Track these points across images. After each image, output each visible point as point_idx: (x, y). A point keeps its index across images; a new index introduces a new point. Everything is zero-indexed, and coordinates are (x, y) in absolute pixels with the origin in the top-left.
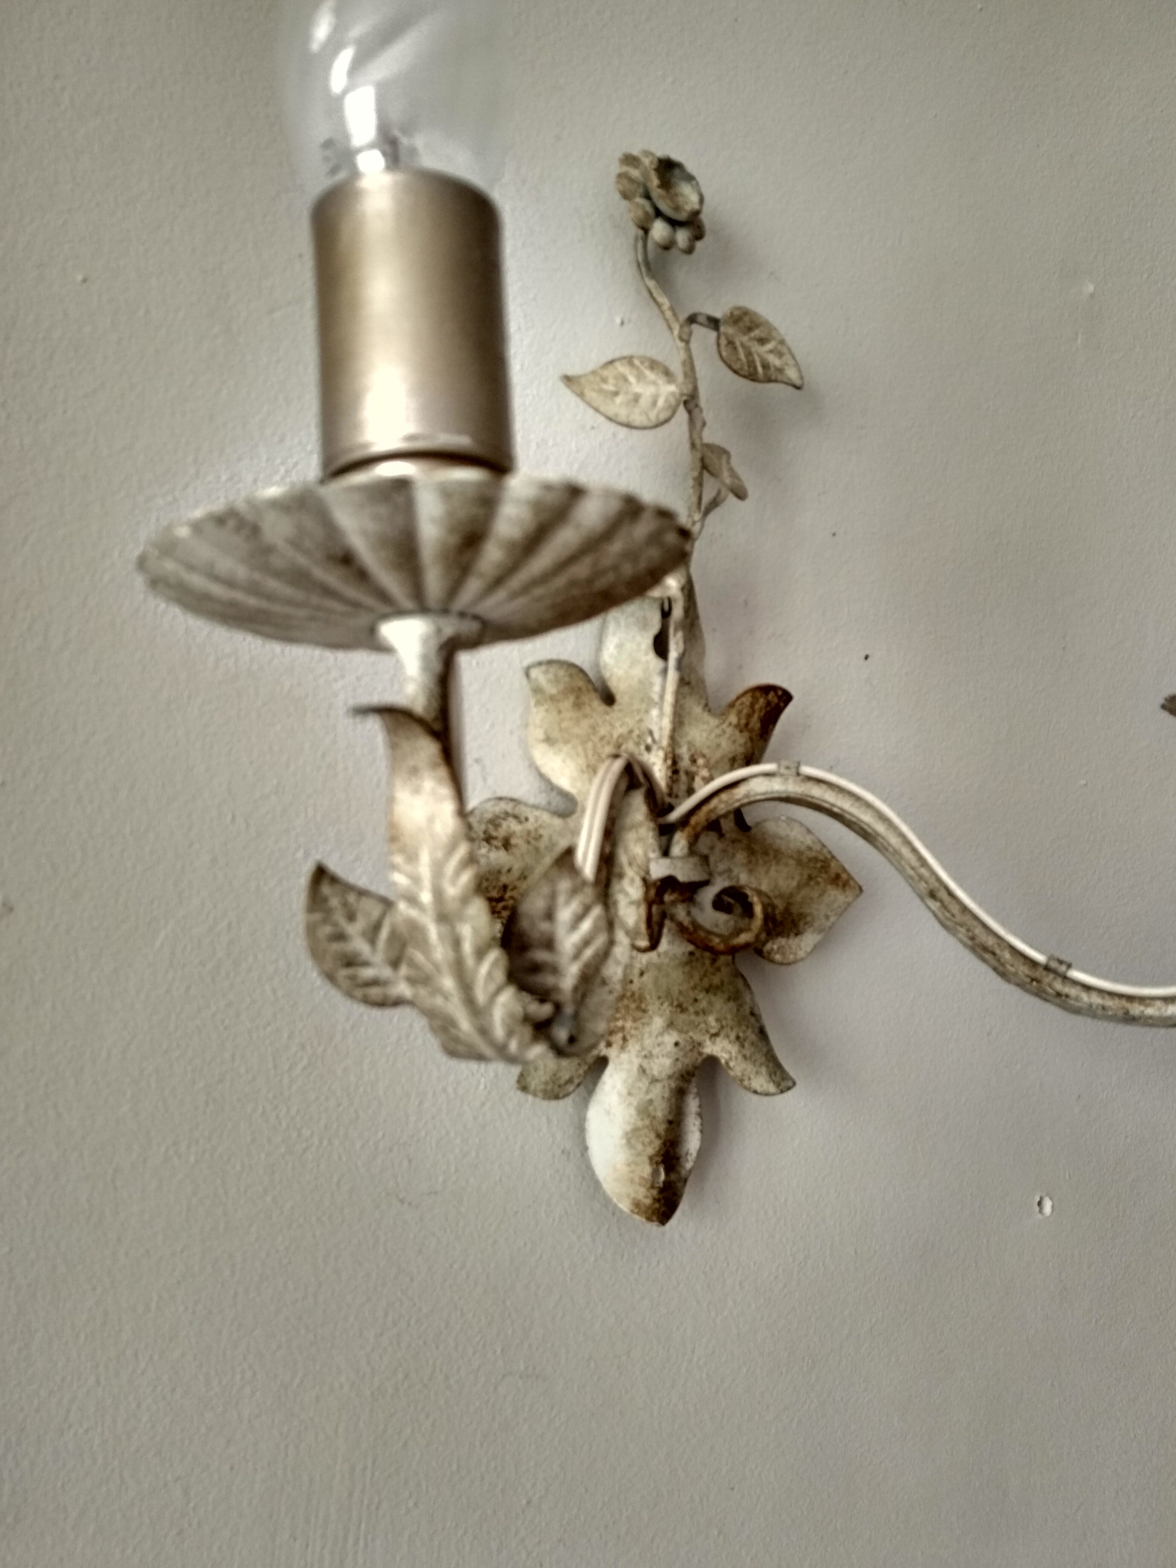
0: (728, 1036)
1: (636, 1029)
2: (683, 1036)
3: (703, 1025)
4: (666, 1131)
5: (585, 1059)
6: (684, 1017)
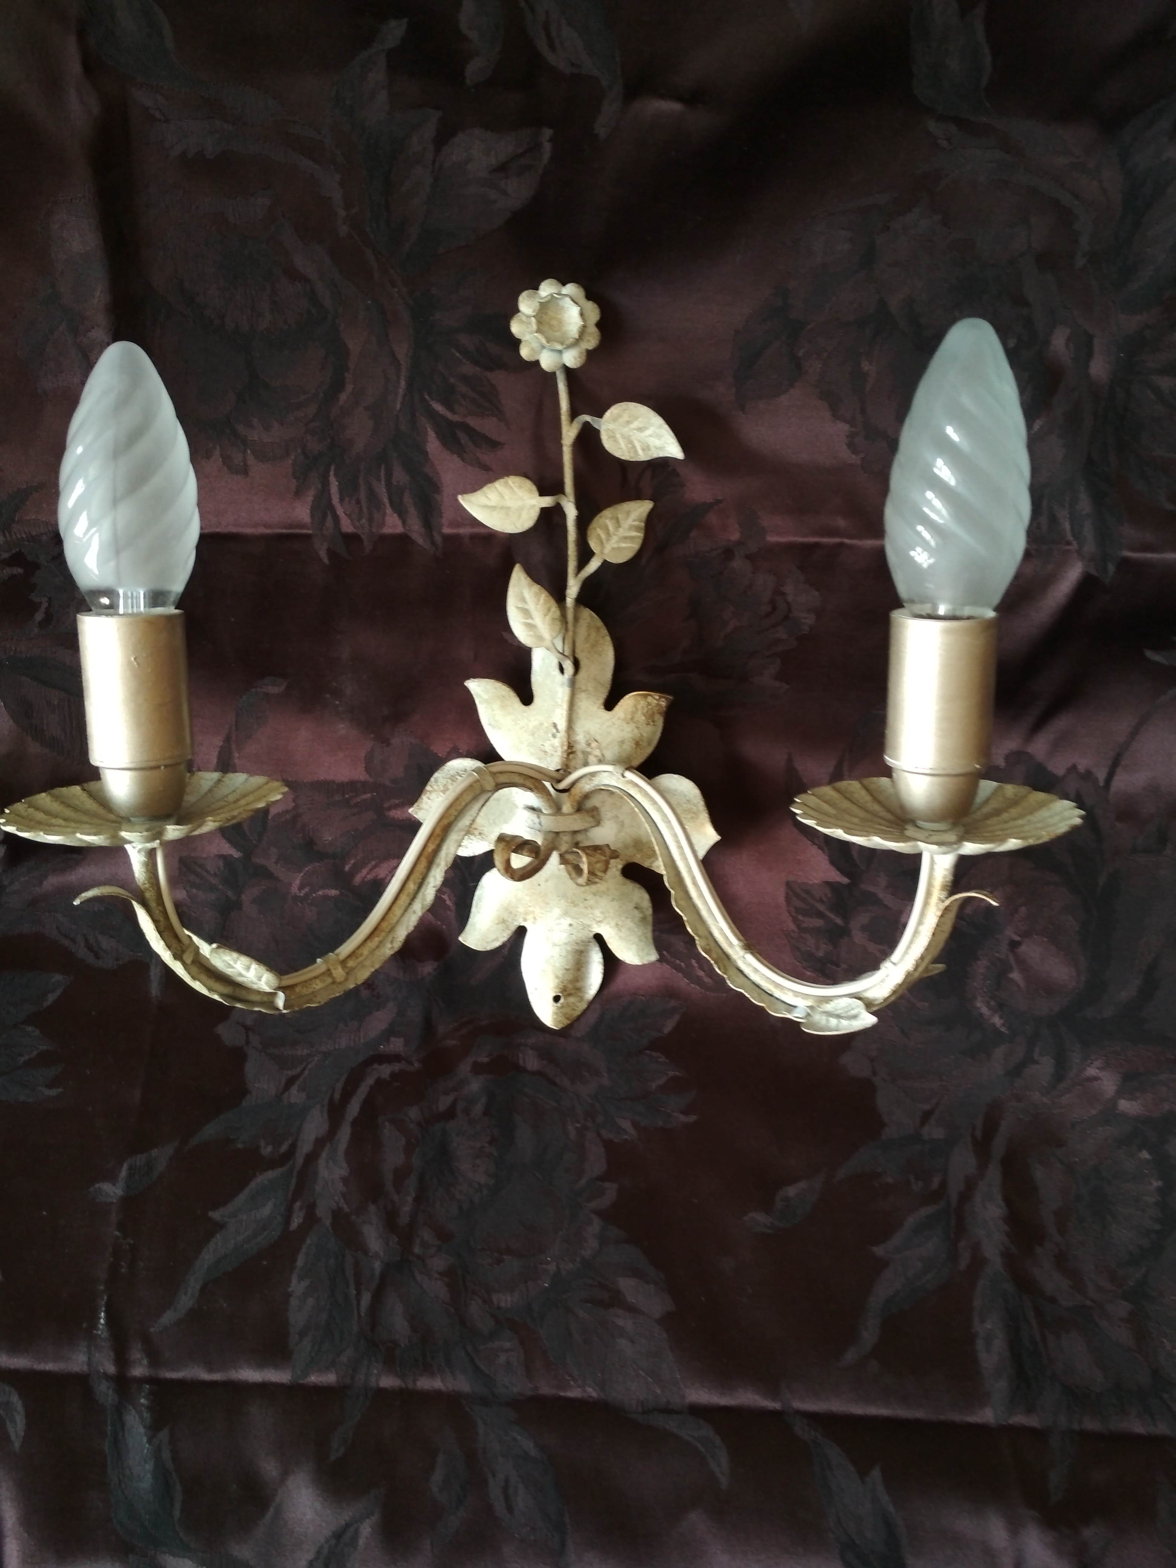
0: (609, 923)
1: (542, 913)
2: (575, 920)
3: (591, 915)
4: (564, 974)
5: (508, 928)
6: (576, 909)
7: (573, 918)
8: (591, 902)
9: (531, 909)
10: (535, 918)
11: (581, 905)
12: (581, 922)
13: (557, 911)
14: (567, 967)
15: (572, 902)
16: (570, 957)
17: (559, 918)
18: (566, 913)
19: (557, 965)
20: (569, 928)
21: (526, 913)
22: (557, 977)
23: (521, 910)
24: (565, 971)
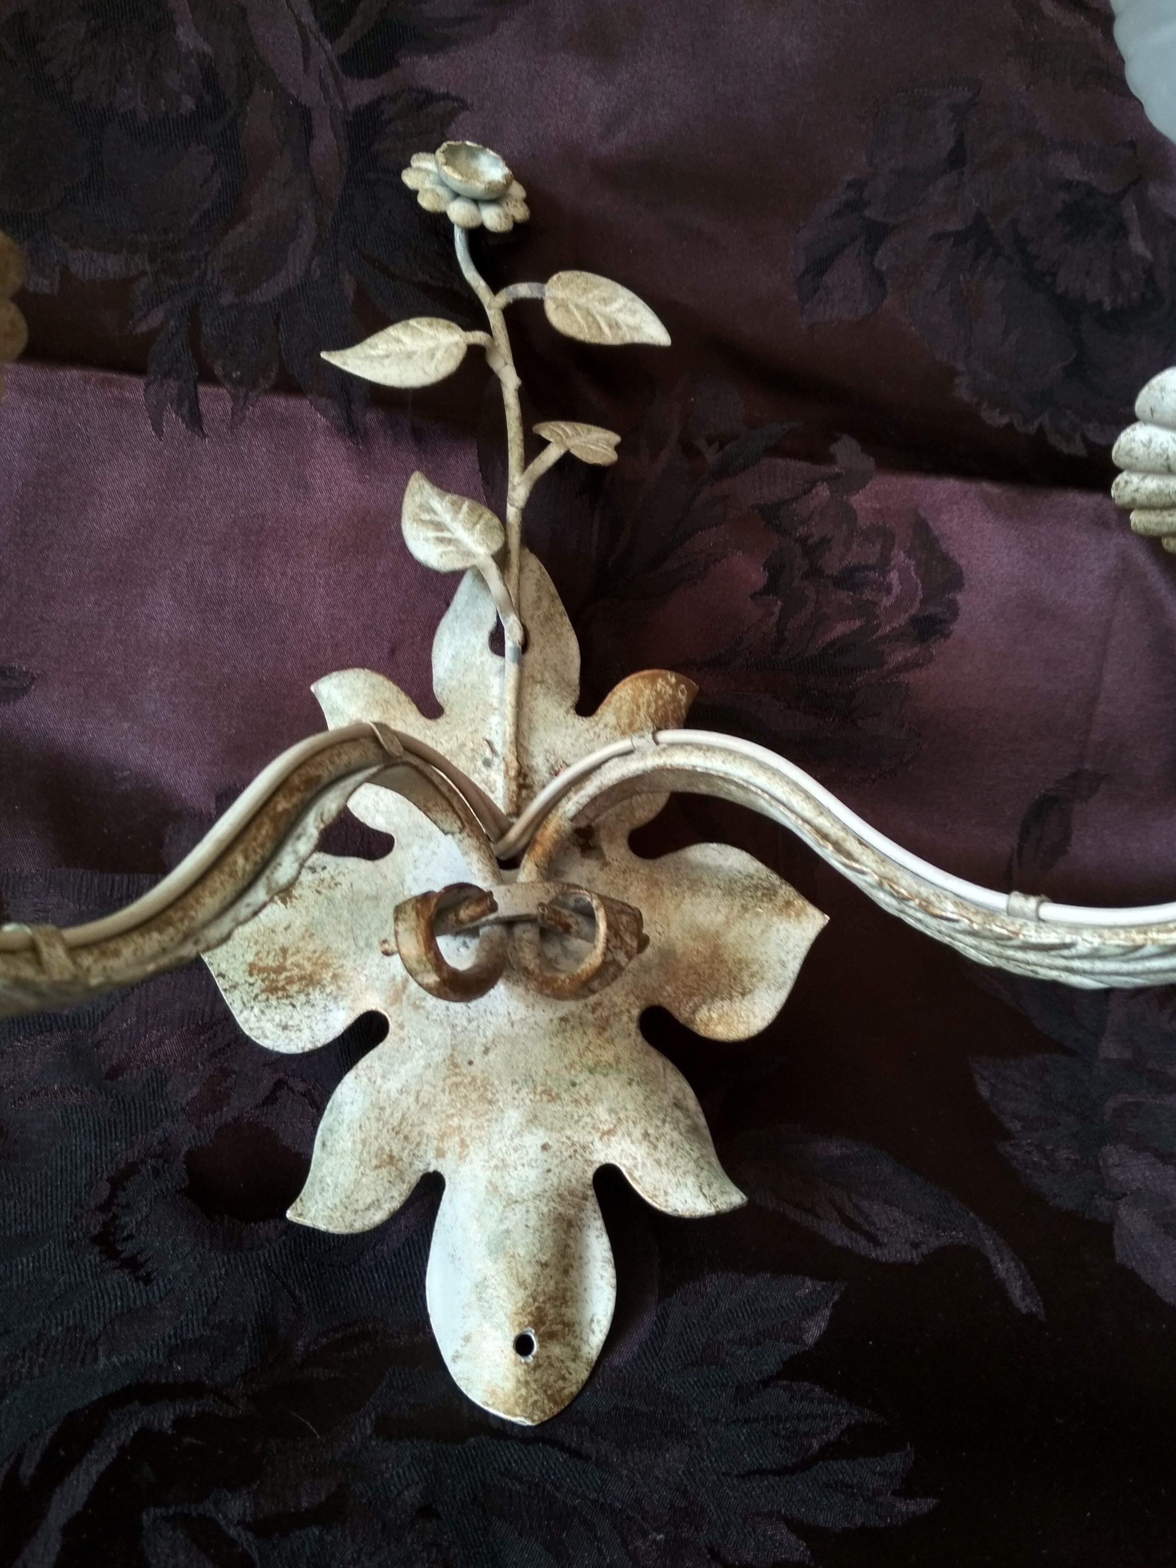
0: (628, 1134)
1: (479, 1128)
2: (554, 1136)
3: (588, 1120)
4: (537, 1277)
5: (401, 1176)
6: (556, 1107)
7: (551, 1129)
8: (587, 1088)
9: (455, 1122)
10: (463, 1144)
11: (566, 1097)
12: (568, 1138)
13: (513, 1117)
14: (544, 1259)
15: (547, 1092)
16: (547, 1232)
17: (519, 1134)
18: (533, 1120)
19: (522, 1252)
20: (543, 1156)
21: (443, 1136)
22: (522, 1284)
23: (431, 1128)
24: (538, 1269)
